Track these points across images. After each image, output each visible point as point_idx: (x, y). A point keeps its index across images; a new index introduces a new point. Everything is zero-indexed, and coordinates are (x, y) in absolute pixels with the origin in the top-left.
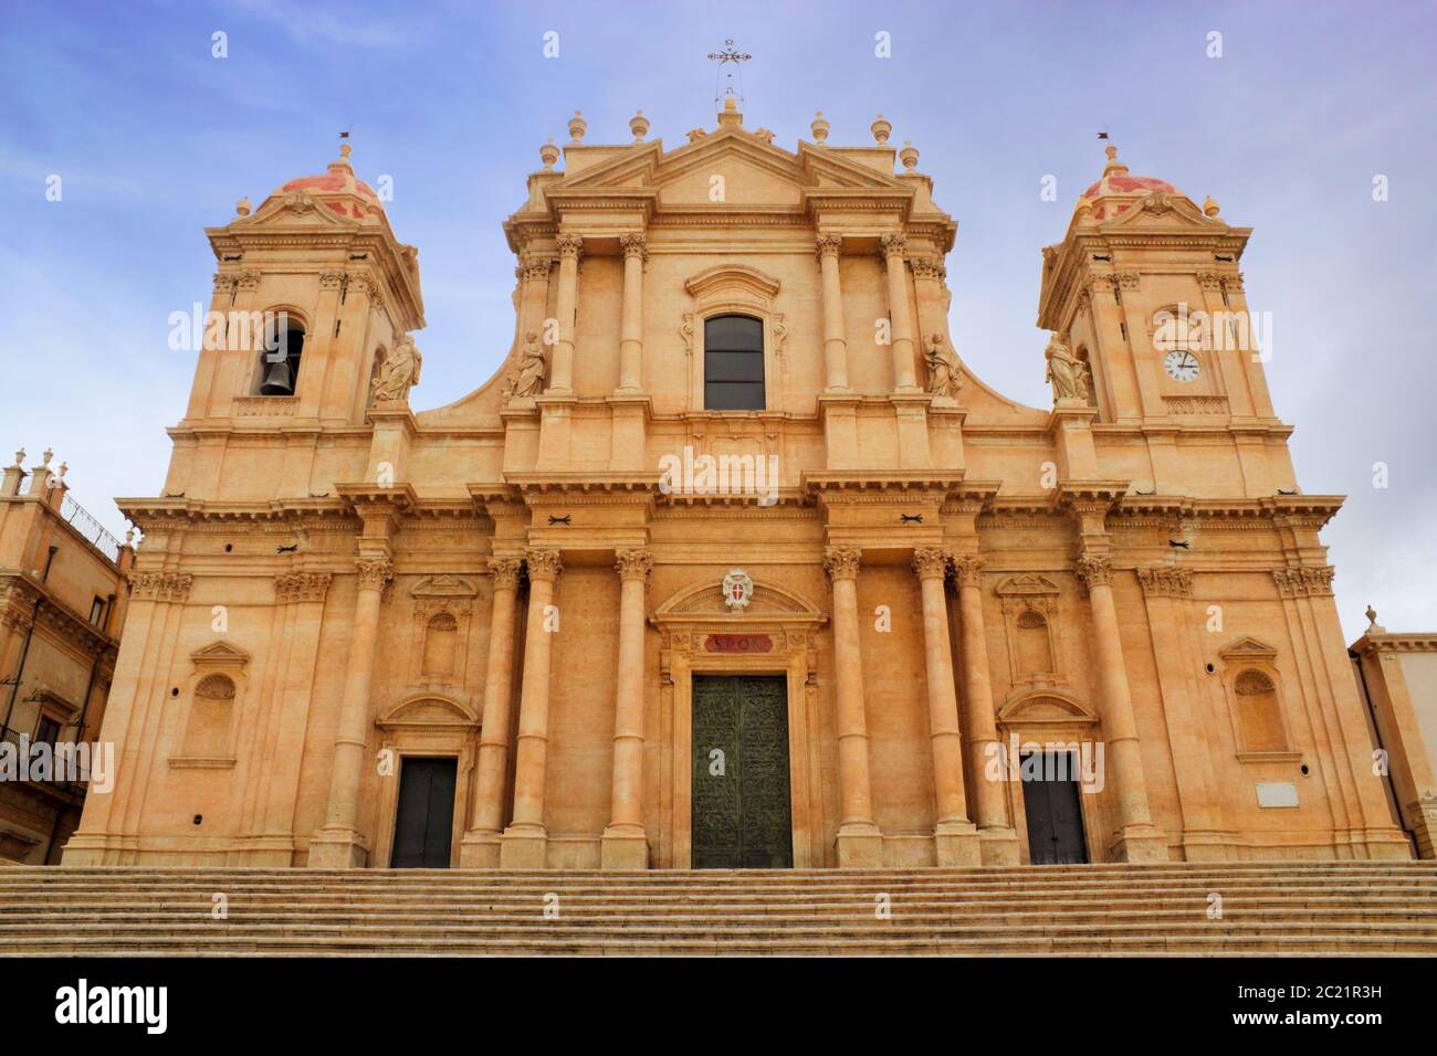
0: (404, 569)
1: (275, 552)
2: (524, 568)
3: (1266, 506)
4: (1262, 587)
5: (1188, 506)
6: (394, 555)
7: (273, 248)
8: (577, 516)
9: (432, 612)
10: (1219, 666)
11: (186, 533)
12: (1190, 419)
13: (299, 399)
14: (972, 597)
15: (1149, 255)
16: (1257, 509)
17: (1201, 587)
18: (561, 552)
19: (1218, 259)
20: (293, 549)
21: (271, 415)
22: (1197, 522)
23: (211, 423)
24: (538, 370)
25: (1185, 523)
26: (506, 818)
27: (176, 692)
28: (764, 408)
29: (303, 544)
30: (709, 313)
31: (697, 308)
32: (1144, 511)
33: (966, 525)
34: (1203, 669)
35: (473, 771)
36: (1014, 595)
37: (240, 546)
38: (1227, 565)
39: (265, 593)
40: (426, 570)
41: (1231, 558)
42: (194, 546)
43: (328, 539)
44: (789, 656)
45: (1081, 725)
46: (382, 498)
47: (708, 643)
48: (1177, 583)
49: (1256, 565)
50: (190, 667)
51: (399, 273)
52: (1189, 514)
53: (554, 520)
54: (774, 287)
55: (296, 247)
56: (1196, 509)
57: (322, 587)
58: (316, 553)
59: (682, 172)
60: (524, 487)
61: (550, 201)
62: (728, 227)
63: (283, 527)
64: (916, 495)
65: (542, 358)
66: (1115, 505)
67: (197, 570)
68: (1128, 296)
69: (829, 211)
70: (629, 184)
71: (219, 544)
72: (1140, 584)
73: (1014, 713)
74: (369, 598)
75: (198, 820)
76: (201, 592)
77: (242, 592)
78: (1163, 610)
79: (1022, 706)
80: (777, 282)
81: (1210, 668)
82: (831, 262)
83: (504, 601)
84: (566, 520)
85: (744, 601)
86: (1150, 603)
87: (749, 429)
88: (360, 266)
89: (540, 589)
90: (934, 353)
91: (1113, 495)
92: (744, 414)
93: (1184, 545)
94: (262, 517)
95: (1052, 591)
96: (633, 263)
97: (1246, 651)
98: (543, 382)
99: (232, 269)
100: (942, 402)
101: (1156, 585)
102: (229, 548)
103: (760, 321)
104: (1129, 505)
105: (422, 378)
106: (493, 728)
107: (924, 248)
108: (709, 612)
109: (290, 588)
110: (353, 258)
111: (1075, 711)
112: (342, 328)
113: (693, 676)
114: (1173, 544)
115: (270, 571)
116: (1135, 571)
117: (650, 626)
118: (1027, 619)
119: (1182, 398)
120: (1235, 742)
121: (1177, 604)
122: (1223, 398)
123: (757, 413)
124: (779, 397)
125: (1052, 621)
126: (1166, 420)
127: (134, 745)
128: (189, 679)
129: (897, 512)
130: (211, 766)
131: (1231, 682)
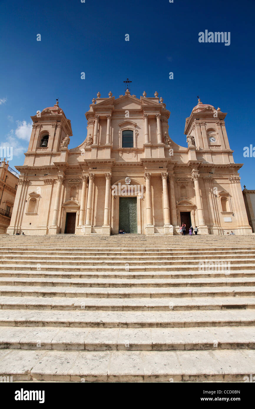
0: (67, 178)
1: (44, 175)
2: (88, 177)
3: (228, 166)
4: (227, 181)
5: (213, 166)
6: (64, 176)
7: (43, 120)
8: (98, 167)
9: (72, 186)
10: (218, 196)
11: (28, 172)
12: (214, 149)
13: (48, 147)
14: (172, 183)
15: (207, 119)
16: (226, 167)
17: (215, 181)
18: (95, 174)
19: (220, 119)
20: (47, 175)
22: (215, 169)
23: (32, 152)
24: (91, 141)
25: (212, 169)
26: (84, 224)
27: (27, 201)
29: (49, 174)
30: (123, 130)
31: (121, 129)
32: (205, 167)
33: (171, 169)
34: (215, 196)
35: (79, 215)
36: (180, 182)
37: (37, 174)
38: (220, 177)
39: (43, 183)
40: (71, 178)
42: (30, 175)
43: (53, 172)
45: (192, 207)
46: (62, 165)
48: (211, 180)
49: (226, 177)
50: (29, 197)
51: (67, 125)
52: (213, 167)
53: (94, 169)
55: (47, 120)
56: (215, 166)
58: (51, 176)
59: (119, 104)
60: (88, 162)
61: (93, 109)
63: (45, 171)
64: (162, 163)
65: (92, 139)
66: (199, 165)
67: (30, 179)
68: (203, 126)
69: (146, 110)
70: (108, 106)
72: (203, 180)
73: (180, 204)
75: (30, 224)
76: (31, 183)
77: (38, 183)
78: (208, 185)
80: (136, 124)
82: (146, 120)
83: (84, 183)
84: (96, 168)
85: (129, 183)
86: (205, 184)
87: (130, 151)
88: (59, 123)
89: (90, 181)
90: (165, 137)
91: (199, 163)
93: (212, 173)
94: (41, 169)
95: (187, 181)
96: (109, 120)
97: (223, 193)
98: (92, 143)
99: (36, 124)
100: (168, 146)
101: (207, 181)
103: (133, 131)
104: (202, 165)
106: (82, 207)
107: (165, 117)
109: (47, 182)
110: (58, 121)
111: (190, 204)
112: (56, 134)
113: (119, 197)
114: (210, 173)
115: (43, 179)
116: (203, 178)
117: (111, 188)
118: (183, 187)
119: (213, 146)
120: (220, 210)
121: (211, 184)
122: (220, 146)
123: (132, 148)
124: (136, 145)
125: (187, 187)
126: (209, 150)
127: (19, 211)
128: (29, 199)
129: (158, 166)
130: (33, 214)
131: (220, 199)
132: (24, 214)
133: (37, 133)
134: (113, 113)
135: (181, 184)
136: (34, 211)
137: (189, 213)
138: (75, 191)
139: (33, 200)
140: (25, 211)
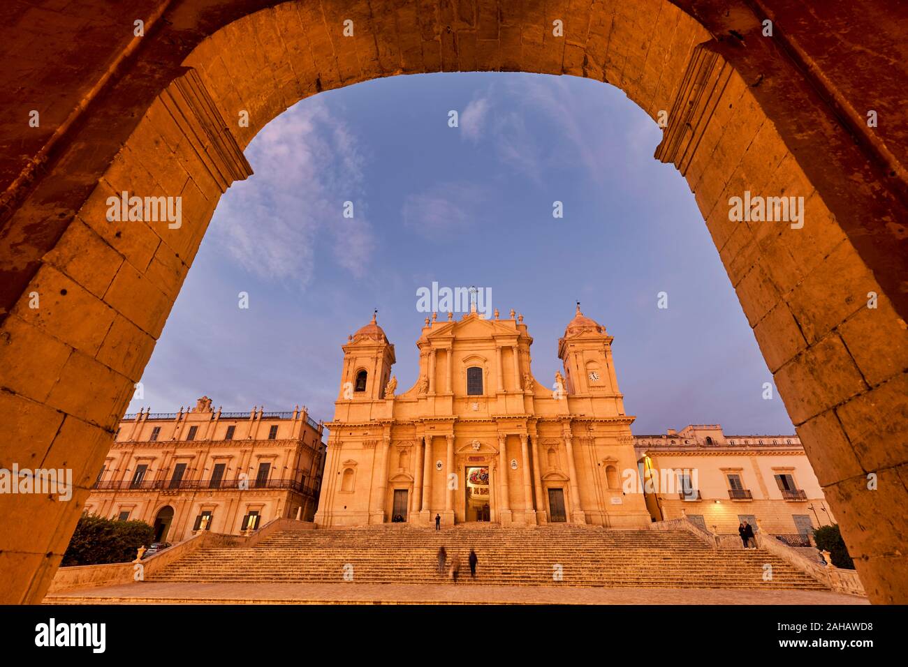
0: (396, 439)
1: (362, 435)
2: (424, 440)
3: (614, 419)
4: (614, 441)
5: (594, 419)
6: (391, 437)
7: (358, 350)
8: (437, 427)
9: (401, 451)
10: (602, 464)
11: (340, 430)
12: (595, 393)
13: (366, 392)
14: (534, 446)
15: (585, 344)
16: (612, 420)
17: (598, 442)
18: (432, 436)
19: (605, 345)
20: (367, 434)
21: (361, 397)
22: (596, 424)
23: (345, 400)
24: (426, 385)
25: (593, 424)
26: (420, 509)
27: (339, 473)
28: (482, 394)
29: (369, 433)
30: (468, 368)
31: (466, 366)
32: (581, 421)
33: (534, 427)
34: (596, 464)
35: (412, 493)
36: (547, 445)
37: (354, 434)
38: (604, 435)
39: (360, 446)
40: (400, 439)
41: (605, 433)
42: (343, 434)
43: (375, 431)
44: (489, 462)
45: (564, 480)
46: (389, 422)
47: (468, 459)
48: (591, 441)
49: (612, 435)
50: (342, 466)
51: (390, 353)
52: (594, 421)
53: (431, 428)
54: (485, 360)
55: (364, 350)
56: (596, 420)
57: (375, 444)
58: (372, 435)
59: (461, 327)
60: (423, 419)
61: (428, 339)
62: (473, 343)
63: (364, 428)
64: (520, 420)
65: (426, 382)
66: (572, 420)
67: (343, 440)
68: (580, 357)
69: (499, 339)
70: (446, 334)
71: (348, 433)
72: (581, 441)
73: (546, 478)
74: (386, 447)
75: (345, 507)
76: (345, 446)
77: (354, 446)
78: (586, 448)
79: (548, 476)
80: (486, 358)
81: (599, 465)
82: (499, 353)
83: (418, 448)
84: (434, 428)
85: (478, 448)
87: (479, 400)
88: (380, 355)
89: (427, 446)
91: (572, 417)
92: (477, 396)
93: (592, 430)
94: (359, 426)
95: (557, 444)
96: (449, 354)
97: (609, 460)
98: (428, 388)
99: (348, 356)
100: (529, 392)
102: (351, 434)
103: (481, 369)
104: (577, 420)
105: (397, 387)
106: (417, 483)
107: (525, 346)
108: (469, 451)
109: (367, 445)
110: (379, 352)
111: (562, 477)
112: (377, 372)
113: (465, 468)
114: (589, 430)
115: (361, 440)
117: (455, 455)
118: (551, 451)
119: (593, 387)
120: (605, 486)
121: (590, 447)
122: (604, 387)
123: (480, 396)
124: (486, 391)
125: (557, 452)
126: (588, 394)
127: (330, 488)
128: (342, 469)
129: (516, 424)
130: (348, 493)
131: (605, 468)
132: (336, 494)
133: (351, 370)
134: (455, 341)
135: (549, 447)
136: (350, 488)
137: (561, 490)
138: (405, 457)
139: (348, 472)
140: (338, 487)
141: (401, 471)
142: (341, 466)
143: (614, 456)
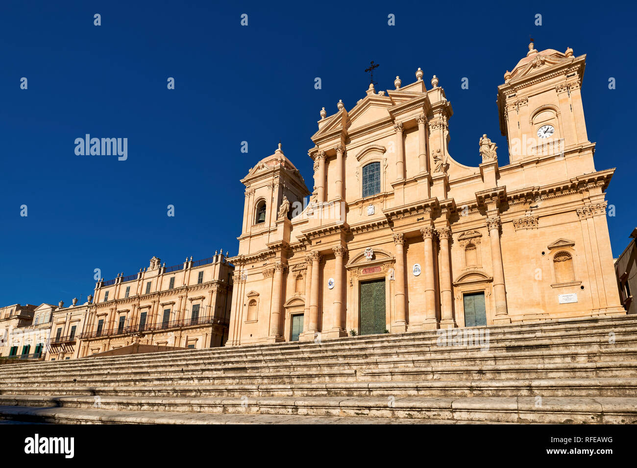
0: (290, 264)
1: (262, 265)
2: (311, 257)
3: (573, 182)
4: (571, 217)
5: (536, 191)
7: (256, 181)
8: (323, 240)
9: (297, 275)
10: (547, 252)
11: (244, 265)
13: (265, 222)
17: (542, 222)
18: (319, 252)
20: (265, 264)
21: (259, 229)
22: (542, 197)
23: (246, 234)
25: (536, 198)
27: (245, 305)
28: (380, 192)
29: (267, 262)
30: (364, 165)
31: (360, 165)
32: (516, 197)
33: (443, 217)
34: (540, 254)
36: (464, 239)
37: (255, 265)
38: (555, 211)
39: (261, 276)
40: (295, 263)
41: (557, 207)
42: (246, 267)
43: (273, 260)
44: (386, 272)
45: (486, 281)
47: (363, 271)
48: (533, 222)
49: (569, 208)
52: (537, 194)
53: (317, 243)
54: (383, 150)
56: (540, 191)
57: (272, 273)
58: (271, 263)
59: (356, 118)
60: (307, 235)
64: (422, 211)
66: (500, 197)
67: (246, 274)
69: (398, 115)
70: (333, 130)
71: (251, 266)
75: (251, 335)
76: (248, 279)
77: (256, 277)
78: (523, 234)
79: (463, 278)
80: (384, 147)
81: (543, 253)
84: (320, 242)
85: (371, 257)
86: (518, 232)
87: (375, 201)
88: (277, 180)
91: (499, 193)
92: (373, 196)
93: (536, 207)
96: (339, 156)
97: (561, 244)
99: (248, 190)
101: (521, 226)
102: (253, 266)
103: (379, 163)
104: (509, 196)
106: (307, 304)
108: (361, 262)
109: (266, 274)
110: (275, 178)
111: (483, 276)
112: (274, 200)
113: (359, 282)
114: (531, 208)
115: (261, 271)
116: (512, 221)
118: (470, 247)
121: (532, 231)
124: (384, 188)
125: (478, 246)
127: (237, 319)
128: (247, 301)
129: (416, 218)
130: (253, 322)
131: (552, 257)
132: (243, 324)
133: (251, 204)
135: (467, 242)
136: (253, 318)
137: (482, 293)
138: (301, 282)
139: (253, 302)
140: (245, 319)
141: (297, 296)
142: (246, 298)
143: (569, 237)
